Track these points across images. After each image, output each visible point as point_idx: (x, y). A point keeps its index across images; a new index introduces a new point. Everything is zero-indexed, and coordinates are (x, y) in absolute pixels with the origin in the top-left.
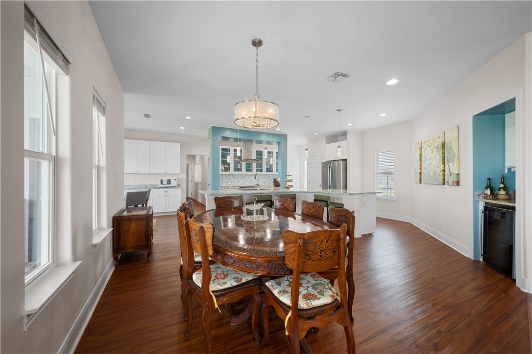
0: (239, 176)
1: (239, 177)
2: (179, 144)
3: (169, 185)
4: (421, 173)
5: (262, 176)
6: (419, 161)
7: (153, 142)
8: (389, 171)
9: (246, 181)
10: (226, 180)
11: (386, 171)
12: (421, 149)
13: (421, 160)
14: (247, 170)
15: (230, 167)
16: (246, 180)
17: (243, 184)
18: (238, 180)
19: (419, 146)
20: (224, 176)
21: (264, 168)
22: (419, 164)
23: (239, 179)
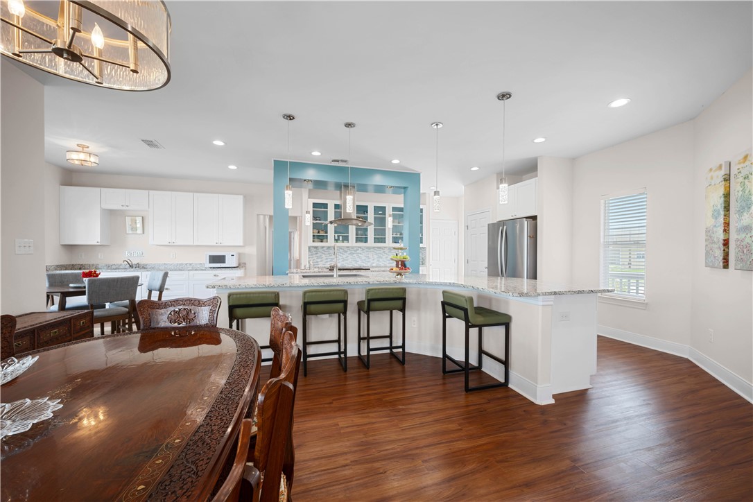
0: (346, 249)
1: (346, 252)
2: (242, 197)
3: (223, 265)
4: (726, 243)
5: (387, 251)
6: (722, 213)
7: (198, 194)
8: (635, 238)
9: (358, 259)
10: (323, 256)
11: (627, 238)
12: (727, 179)
13: (727, 208)
14: (358, 240)
15: (328, 234)
16: (359, 257)
17: (353, 263)
18: (344, 256)
19: (722, 172)
20: (320, 250)
21: (389, 236)
22: (722, 217)
23: (346, 255)
